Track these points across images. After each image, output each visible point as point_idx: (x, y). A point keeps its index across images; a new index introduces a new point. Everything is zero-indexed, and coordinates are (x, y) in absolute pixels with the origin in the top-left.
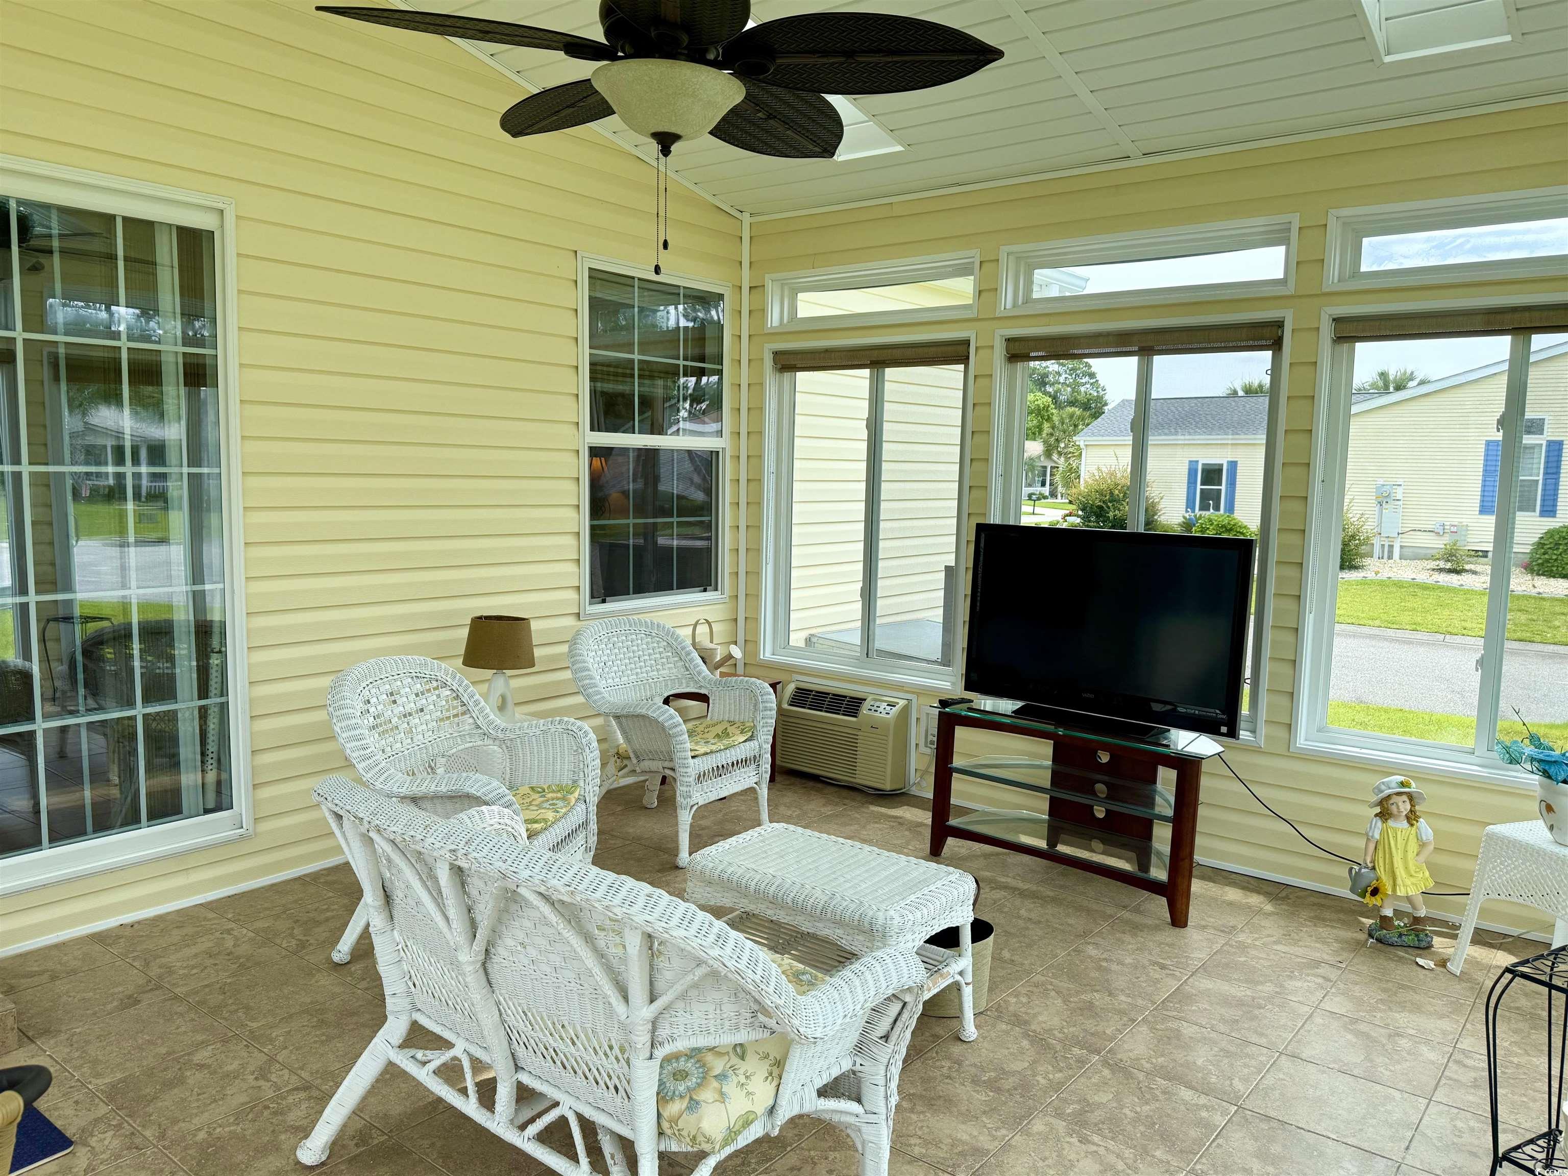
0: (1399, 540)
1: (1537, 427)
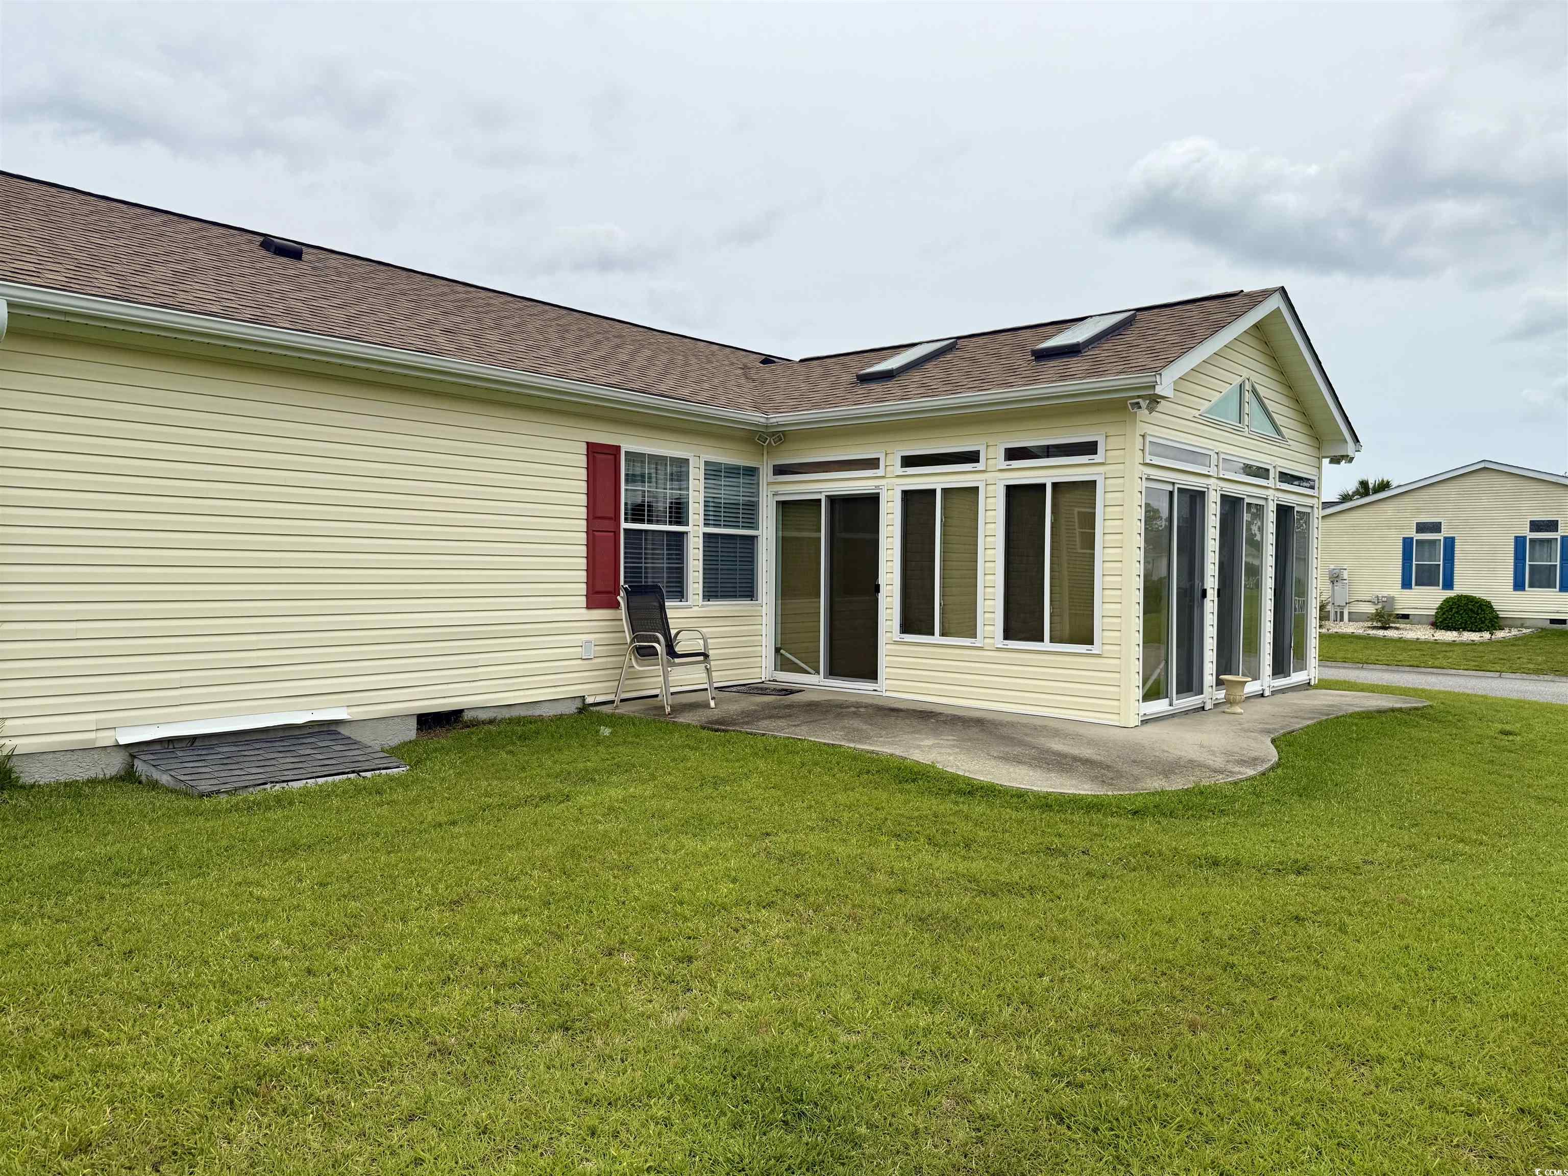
0: (1347, 608)
1: (1436, 527)
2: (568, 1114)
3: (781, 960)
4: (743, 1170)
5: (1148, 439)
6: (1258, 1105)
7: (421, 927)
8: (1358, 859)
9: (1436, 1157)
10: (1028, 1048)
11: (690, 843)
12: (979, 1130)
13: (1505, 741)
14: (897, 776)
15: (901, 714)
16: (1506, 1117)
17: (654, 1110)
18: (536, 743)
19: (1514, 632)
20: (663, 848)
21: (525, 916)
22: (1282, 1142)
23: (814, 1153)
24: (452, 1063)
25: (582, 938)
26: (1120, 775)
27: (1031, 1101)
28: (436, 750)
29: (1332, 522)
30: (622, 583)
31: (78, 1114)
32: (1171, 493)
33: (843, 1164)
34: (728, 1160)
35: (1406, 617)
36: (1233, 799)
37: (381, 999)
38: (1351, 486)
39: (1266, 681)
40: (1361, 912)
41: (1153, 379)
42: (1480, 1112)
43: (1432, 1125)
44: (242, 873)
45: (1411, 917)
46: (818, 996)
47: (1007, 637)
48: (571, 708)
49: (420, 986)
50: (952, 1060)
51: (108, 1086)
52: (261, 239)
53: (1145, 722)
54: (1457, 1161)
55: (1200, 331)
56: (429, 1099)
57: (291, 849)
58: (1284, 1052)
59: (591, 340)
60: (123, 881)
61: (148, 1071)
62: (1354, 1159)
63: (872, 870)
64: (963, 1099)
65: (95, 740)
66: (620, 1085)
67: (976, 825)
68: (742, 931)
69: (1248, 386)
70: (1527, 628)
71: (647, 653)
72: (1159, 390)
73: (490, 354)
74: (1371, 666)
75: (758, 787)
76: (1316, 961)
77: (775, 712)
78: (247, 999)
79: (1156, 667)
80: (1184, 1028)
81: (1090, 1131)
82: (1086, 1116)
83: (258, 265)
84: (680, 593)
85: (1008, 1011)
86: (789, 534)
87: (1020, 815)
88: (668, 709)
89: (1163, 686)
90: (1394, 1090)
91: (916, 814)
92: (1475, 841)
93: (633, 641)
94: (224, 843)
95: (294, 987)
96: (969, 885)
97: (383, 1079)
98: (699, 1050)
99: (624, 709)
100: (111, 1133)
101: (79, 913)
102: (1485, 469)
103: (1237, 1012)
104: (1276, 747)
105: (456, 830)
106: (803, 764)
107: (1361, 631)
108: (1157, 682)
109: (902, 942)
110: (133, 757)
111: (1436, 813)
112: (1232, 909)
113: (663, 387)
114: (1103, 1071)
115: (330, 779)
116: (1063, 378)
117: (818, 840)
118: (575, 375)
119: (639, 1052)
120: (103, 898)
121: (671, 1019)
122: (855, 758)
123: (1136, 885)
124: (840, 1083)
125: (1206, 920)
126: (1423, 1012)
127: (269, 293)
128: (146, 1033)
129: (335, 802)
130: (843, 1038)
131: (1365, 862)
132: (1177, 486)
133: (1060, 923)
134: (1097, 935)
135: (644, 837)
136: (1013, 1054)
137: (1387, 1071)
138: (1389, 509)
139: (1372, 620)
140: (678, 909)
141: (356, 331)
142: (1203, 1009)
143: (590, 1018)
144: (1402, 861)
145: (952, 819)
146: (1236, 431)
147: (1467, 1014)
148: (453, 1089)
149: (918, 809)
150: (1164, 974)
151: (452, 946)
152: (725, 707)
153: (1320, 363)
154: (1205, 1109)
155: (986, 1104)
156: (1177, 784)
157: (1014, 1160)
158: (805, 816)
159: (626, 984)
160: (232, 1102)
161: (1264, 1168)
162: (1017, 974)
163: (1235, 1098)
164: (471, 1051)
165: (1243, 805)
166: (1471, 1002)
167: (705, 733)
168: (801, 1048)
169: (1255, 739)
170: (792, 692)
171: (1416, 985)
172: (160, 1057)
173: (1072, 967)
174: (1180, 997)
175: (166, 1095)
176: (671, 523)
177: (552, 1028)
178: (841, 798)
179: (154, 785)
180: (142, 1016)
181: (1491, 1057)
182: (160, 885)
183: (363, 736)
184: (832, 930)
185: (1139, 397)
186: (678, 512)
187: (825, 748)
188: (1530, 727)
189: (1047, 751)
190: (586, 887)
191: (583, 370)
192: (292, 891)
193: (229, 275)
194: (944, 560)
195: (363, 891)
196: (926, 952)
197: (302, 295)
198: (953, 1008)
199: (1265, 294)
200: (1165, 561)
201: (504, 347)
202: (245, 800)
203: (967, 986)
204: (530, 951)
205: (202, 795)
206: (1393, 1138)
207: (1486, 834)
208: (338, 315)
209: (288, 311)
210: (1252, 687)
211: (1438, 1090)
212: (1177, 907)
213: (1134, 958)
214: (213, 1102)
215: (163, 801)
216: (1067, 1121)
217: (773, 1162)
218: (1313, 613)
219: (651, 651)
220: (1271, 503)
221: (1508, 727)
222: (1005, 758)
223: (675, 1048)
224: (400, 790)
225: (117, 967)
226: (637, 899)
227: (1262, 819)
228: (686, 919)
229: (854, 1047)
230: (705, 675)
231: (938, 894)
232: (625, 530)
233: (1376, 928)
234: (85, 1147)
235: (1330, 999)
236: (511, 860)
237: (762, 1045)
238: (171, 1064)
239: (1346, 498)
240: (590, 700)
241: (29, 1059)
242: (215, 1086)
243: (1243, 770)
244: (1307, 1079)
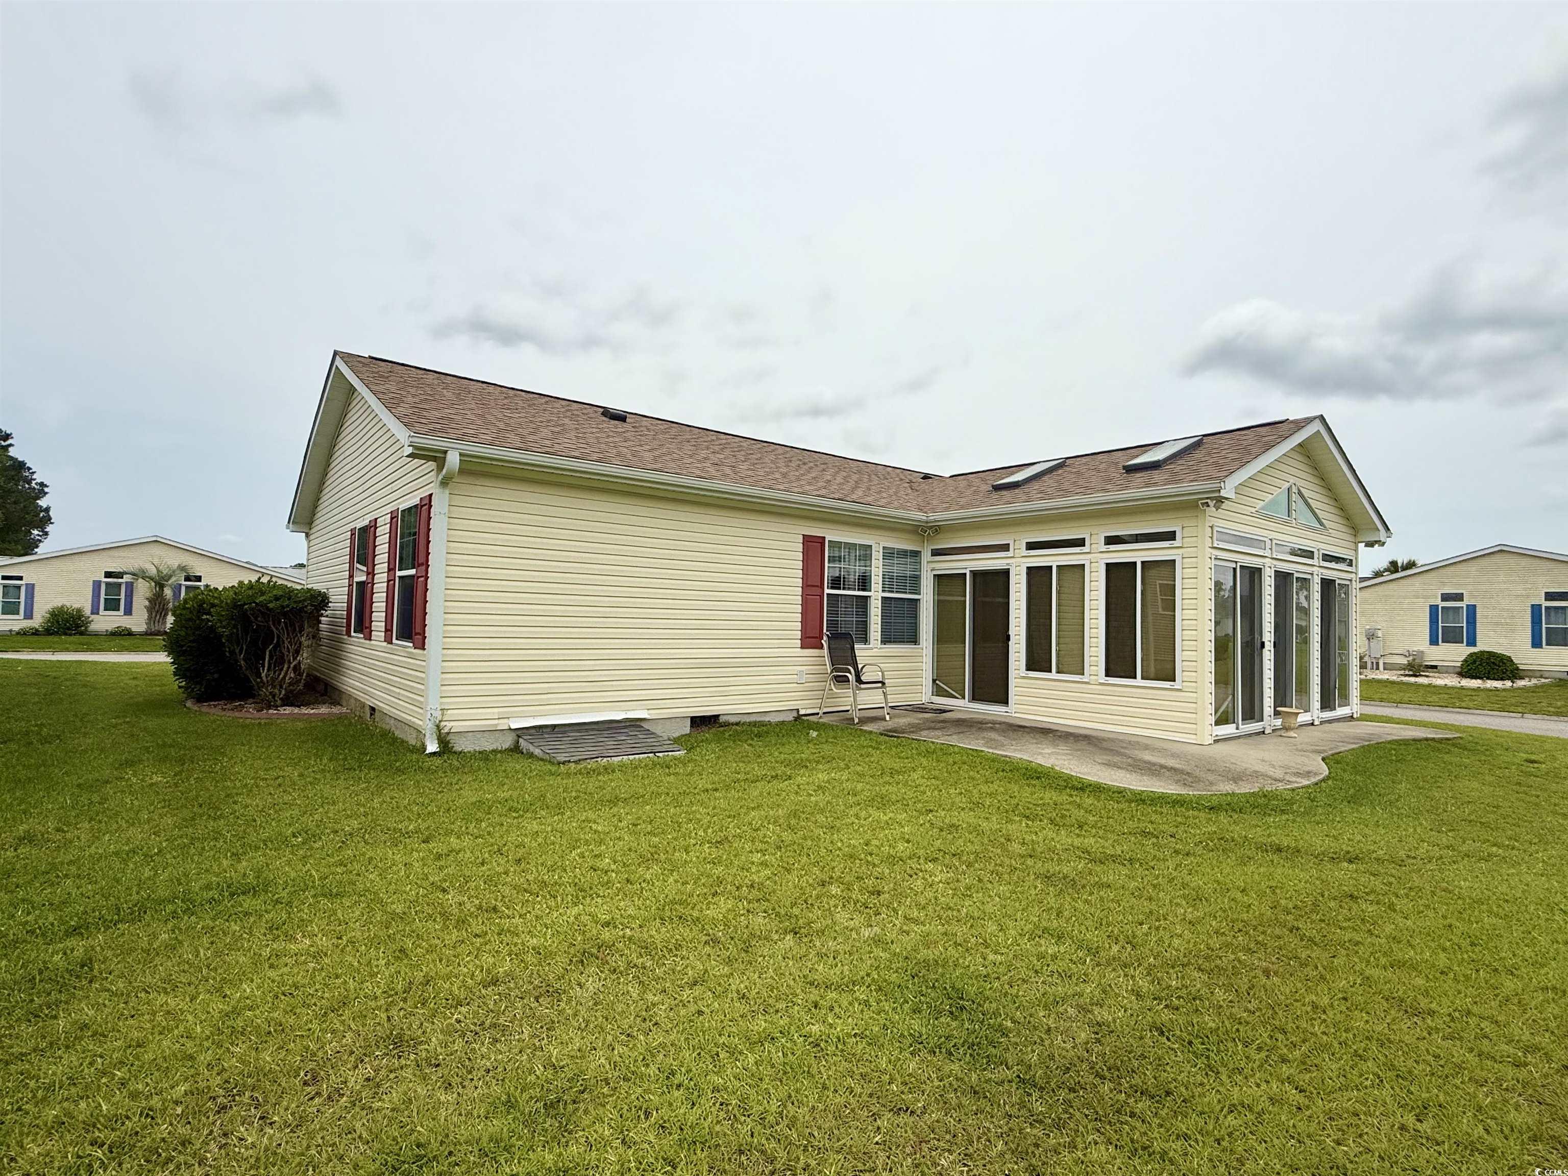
0: (1382, 659)
1: (1459, 597)
2: (798, 991)
3: (943, 899)
4: (922, 1043)
5: (1216, 529)
6: (1325, 1038)
7: (698, 857)
8: (1402, 854)
9: (1487, 1096)
10: (1132, 976)
11: (875, 814)
12: (1097, 1033)
13: (1531, 768)
14: (1024, 774)
15: (1026, 730)
16: (1552, 1072)
17: (858, 994)
18: (768, 739)
19: (1534, 681)
20: (857, 816)
21: (765, 855)
22: (1347, 1068)
23: (973, 1036)
24: (720, 949)
25: (803, 873)
26: (1198, 780)
27: (1138, 1016)
28: (702, 741)
29: (1367, 594)
30: (825, 631)
31: (491, 960)
32: (1235, 569)
33: (995, 1047)
34: (911, 1034)
35: (1435, 667)
36: (1291, 802)
37: (673, 902)
38: (1384, 564)
39: (1316, 713)
40: (1407, 895)
41: (1219, 485)
42: (1526, 1065)
43: (1482, 1069)
44: (585, 814)
45: (1453, 902)
46: (972, 926)
47: (1108, 674)
48: (790, 717)
49: (698, 896)
50: (1074, 979)
51: (508, 944)
52: (602, 410)
53: (1216, 741)
54: (1507, 1101)
55: (1255, 450)
56: (706, 971)
57: (614, 801)
58: (1345, 999)
59: (806, 467)
60: (514, 814)
61: (532, 937)
62: (1412, 1089)
63: (1009, 840)
64: (1083, 1009)
65: (496, 725)
66: (834, 975)
67: (1086, 812)
68: (915, 877)
69: (1294, 489)
70: (1546, 678)
71: (841, 680)
72: (1223, 493)
73: (742, 478)
74: (1405, 706)
75: (923, 777)
76: (1369, 931)
77: (932, 725)
78: (591, 896)
79: (1225, 700)
80: (1259, 972)
81: (1185, 1044)
82: (1181, 1031)
83: (601, 426)
84: (865, 640)
85: (1115, 948)
86: (942, 598)
87: (1121, 806)
88: (856, 721)
89: (1231, 717)
90: (1444, 1038)
91: (1041, 802)
92: (1508, 846)
93: (832, 672)
94: (574, 794)
95: (619, 890)
96: (1082, 855)
97: (676, 956)
98: (888, 956)
99: (825, 720)
100: (510, 974)
101: (489, 833)
102: (1502, 551)
103: (1304, 965)
104: (1326, 764)
105: (717, 794)
106: (955, 763)
107: (1395, 678)
108: (1226, 712)
109: (1033, 892)
110: (519, 737)
111: (1470, 821)
112: (1295, 885)
113: (854, 497)
114: (1194, 999)
115: (637, 756)
116: (1147, 485)
117: (968, 818)
118: (796, 490)
119: (845, 953)
120: (502, 825)
121: (866, 933)
122: (993, 761)
123: (1215, 862)
124: (991, 988)
125: (1274, 893)
126: (1467, 978)
127: (607, 443)
128: (529, 912)
129: (641, 772)
130: (991, 957)
131: (1408, 856)
132: (1239, 564)
133: (1155, 886)
134: (1184, 897)
135: (843, 807)
136: (1121, 979)
137: (1439, 1022)
138: (1417, 582)
139: (1404, 669)
140: (869, 858)
141: (658, 466)
142: (1274, 959)
143: (811, 927)
144: (1441, 858)
145: (1068, 807)
146: (1286, 523)
147: (1508, 983)
148: (721, 967)
149: (1041, 799)
150: (1240, 931)
151: (719, 871)
152: (896, 720)
153: (1354, 471)
154: (1280, 1037)
155: (1101, 1014)
156: (1245, 788)
157: (1126, 1058)
158: (957, 800)
159: (836, 906)
160: (582, 961)
161: (1333, 1087)
162: (1122, 921)
163: (1305, 1031)
164: (732, 942)
165: (1300, 807)
166: (1512, 974)
167: (883, 738)
168: (961, 961)
169: (1308, 757)
170: (945, 711)
171: (1460, 957)
172: (539, 929)
173: (1165, 919)
174: (1255, 949)
175: (543, 953)
176: (859, 590)
177: (786, 932)
178: (984, 788)
179: (531, 755)
180: (527, 901)
181: (1534, 1021)
182: (536, 818)
183: (657, 729)
184: (980, 880)
185: (1207, 498)
186: (864, 582)
187: (970, 752)
188: (1555, 759)
189: (1139, 760)
190: (805, 839)
191: (802, 486)
192: (616, 827)
193: (585, 433)
194: (1059, 618)
195: (660, 830)
196: (1051, 901)
197: (626, 444)
198: (1073, 942)
199: (1309, 421)
200: (1231, 621)
201: (750, 473)
202: (586, 768)
203: (1083, 927)
204: (769, 878)
205: (559, 763)
206: (1447, 1077)
207: (1516, 840)
208: (648, 456)
209: (619, 454)
210: (1303, 718)
211: (1486, 1042)
212: (1249, 881)
213: (1215, 916)
214: (571, 961)
215: (537, 766)
216: (1167, 1034)
217: (943, 1039)
218: (1354, 663)
219: (844, 679)
220: (1316, 577)
221: (1533, 757)
222: (1108, 765)
223: (870, 952)
224: (680, 765)
225: (512, 869)
226: (840, 849)
227: (1317, 818)
228: (874, 865)
229: (1000, 964)
230: (882, 697)
231: (1059, 860)
232: (828, 594)
233: (1422, 908)
234: (495, 982)
235: (1383, 961)
236: (754, 816)
237: (932, 957)
238: (545, 934)
239: (1378, 574)
240: (802, 712)
241: (461, 923)
242: (572, 951)
243: (1299, 780)
244: (1367, 1022)
